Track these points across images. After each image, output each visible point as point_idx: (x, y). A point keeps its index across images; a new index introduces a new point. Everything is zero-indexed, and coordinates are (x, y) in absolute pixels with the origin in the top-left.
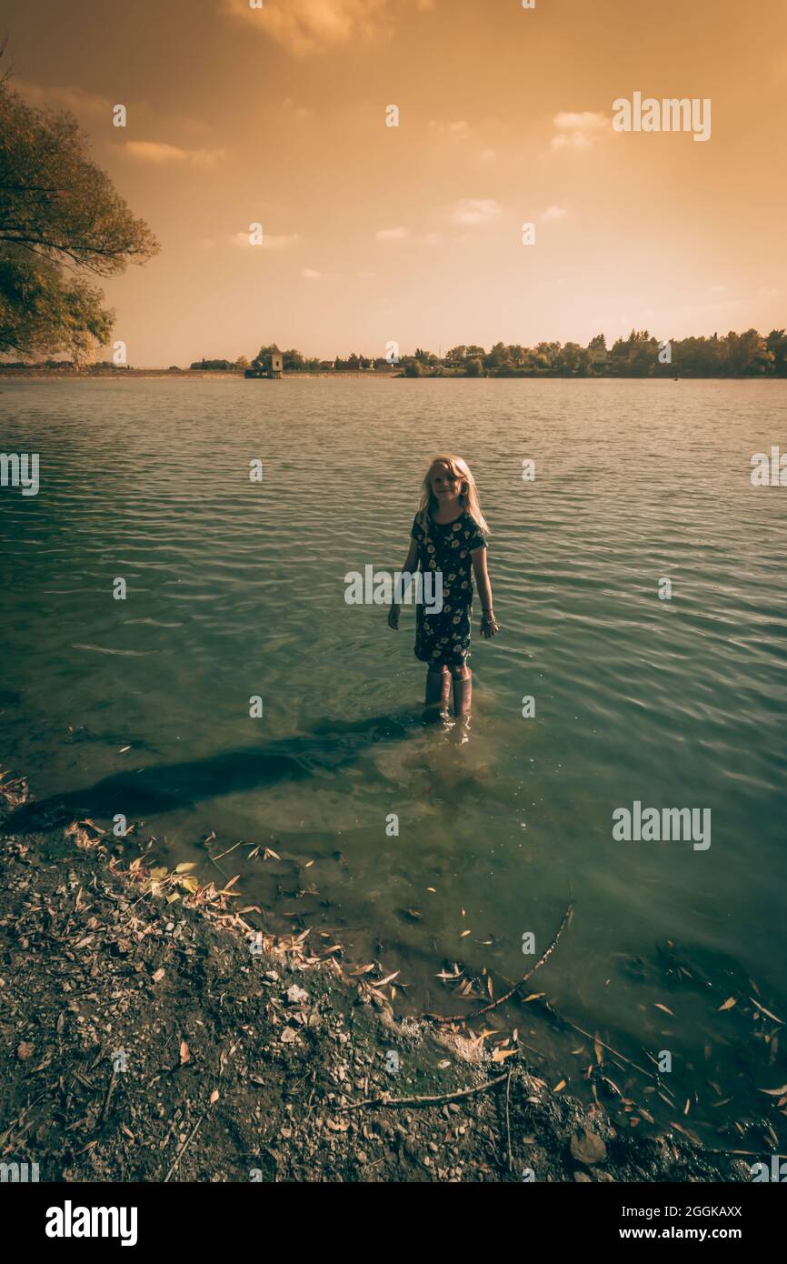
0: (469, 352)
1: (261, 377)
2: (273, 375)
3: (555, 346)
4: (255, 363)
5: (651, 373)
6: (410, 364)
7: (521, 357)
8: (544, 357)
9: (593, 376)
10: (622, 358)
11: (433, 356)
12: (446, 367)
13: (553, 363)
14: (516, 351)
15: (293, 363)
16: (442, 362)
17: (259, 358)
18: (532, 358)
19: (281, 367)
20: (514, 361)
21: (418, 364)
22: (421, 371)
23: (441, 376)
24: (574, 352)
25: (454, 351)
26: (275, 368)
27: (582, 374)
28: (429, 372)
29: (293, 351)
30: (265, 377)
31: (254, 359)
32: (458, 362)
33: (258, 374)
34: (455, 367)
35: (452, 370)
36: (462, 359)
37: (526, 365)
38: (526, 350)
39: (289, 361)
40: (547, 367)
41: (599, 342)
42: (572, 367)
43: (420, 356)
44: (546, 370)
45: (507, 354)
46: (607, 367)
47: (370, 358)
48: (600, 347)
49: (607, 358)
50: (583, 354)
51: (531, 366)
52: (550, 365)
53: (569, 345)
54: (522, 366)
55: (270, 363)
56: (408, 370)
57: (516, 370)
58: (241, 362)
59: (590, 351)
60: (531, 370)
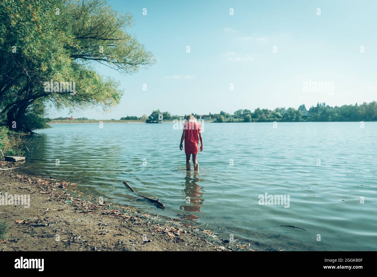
0: (244, 112)
1: (153, 123)
2: (159, 122)
3: (283, 109)
4: (150, 117)
5: (329, 120)
6: (219, 117)
7: (268, 114)
8: (279, 114)
9: (303, 121)
10: (315, 114)
11: (228, 114)
12: (235, 118)
13: (284, 116)
14: (266, 111)
15: (167, 117)
16: (232, 116)
17: (152, 115)
18: (274, 114)
19: (162, 119)
20: (265, 115)
21: (222, 117)
22: (223, 120)
23: (232, 122)
24: (293, 111)
25: (237, 112)
26: (159, 119)
27: (297, 120)
28: (227, 120)
29: (167, 112)
30: (155, 123)
31: (150, 115)
32: (240, 116)
33: (152, 121)
34: (238, 118)
35: (237, 120)
36: (241, 115)
37: (271, 117)
38: (270, 111)
39: (165, 116)
40: (280, 117)
41: (302, 107)
42: (293, 118)
43: (222, 113)
44: (281, 119)
45: (262, 112)
46: (309, 118)
47: (200, 115)
48: (304, 109)
49: (308, 114)
50: (297, 112)
51: (274, 117)
52: (282, 117)
53: (290, 109)
54: (269, 117)
55: (158, 117)
56: (218, 119)
57: (267, 119)
58: (144, 117)
59: (300, 111)
60: (274, 119)
